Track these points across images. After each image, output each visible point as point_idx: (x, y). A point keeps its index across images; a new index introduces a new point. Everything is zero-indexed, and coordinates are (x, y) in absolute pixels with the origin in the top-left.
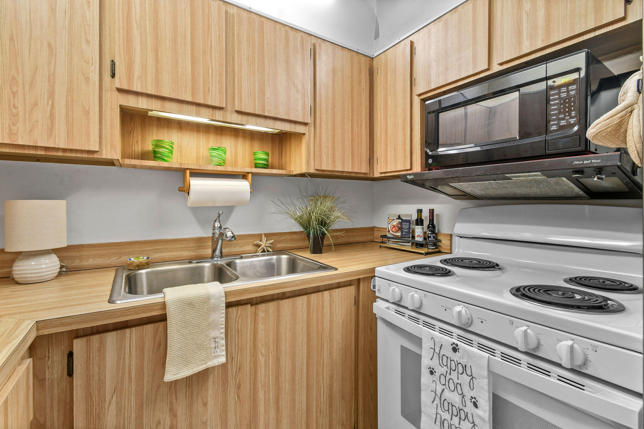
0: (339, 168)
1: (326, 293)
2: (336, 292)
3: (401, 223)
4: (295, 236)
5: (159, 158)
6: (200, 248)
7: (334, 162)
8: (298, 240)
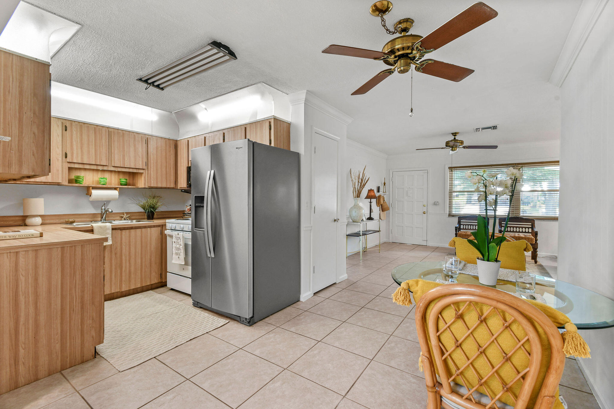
0: (159, 185)
1: (149, 229)
2: (153, 229)
4: (141, 214)
5: (78, 182)
6: (94, 217)
7: (157, 183)
8: (143, 215)
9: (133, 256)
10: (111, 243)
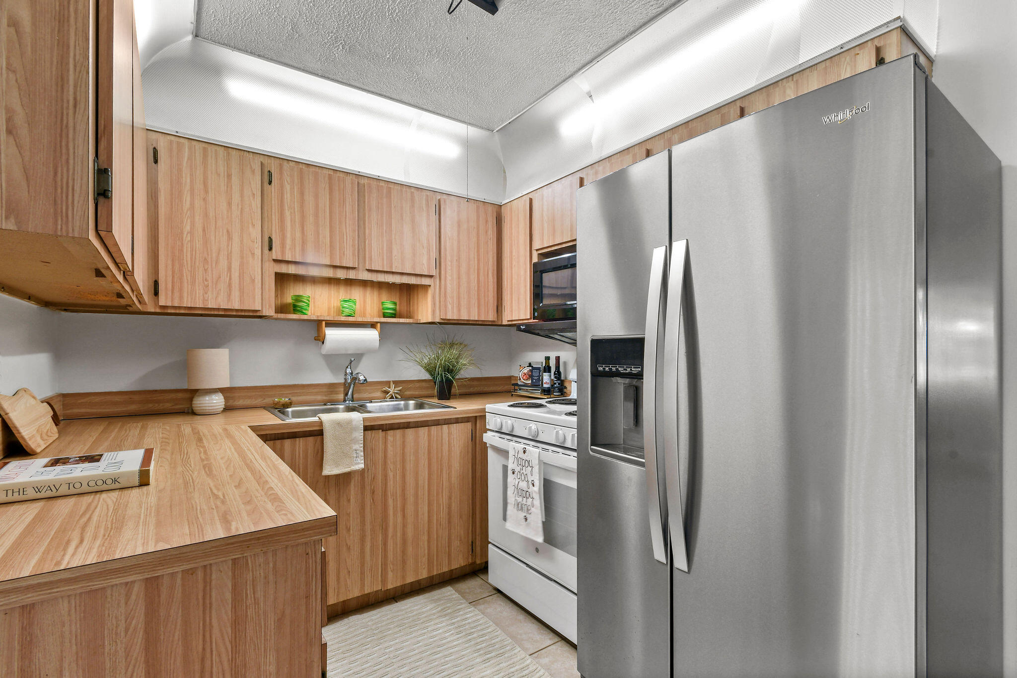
0: (464, 316)
1: (445, 427)
2: (455, 427)
3: (531, 371)
4: (424, 384)
5: (299, 311)
6: (332, 393)
7: (459, 310)
8: (427, 388)
9: (411, 499)
10: (362, 466)
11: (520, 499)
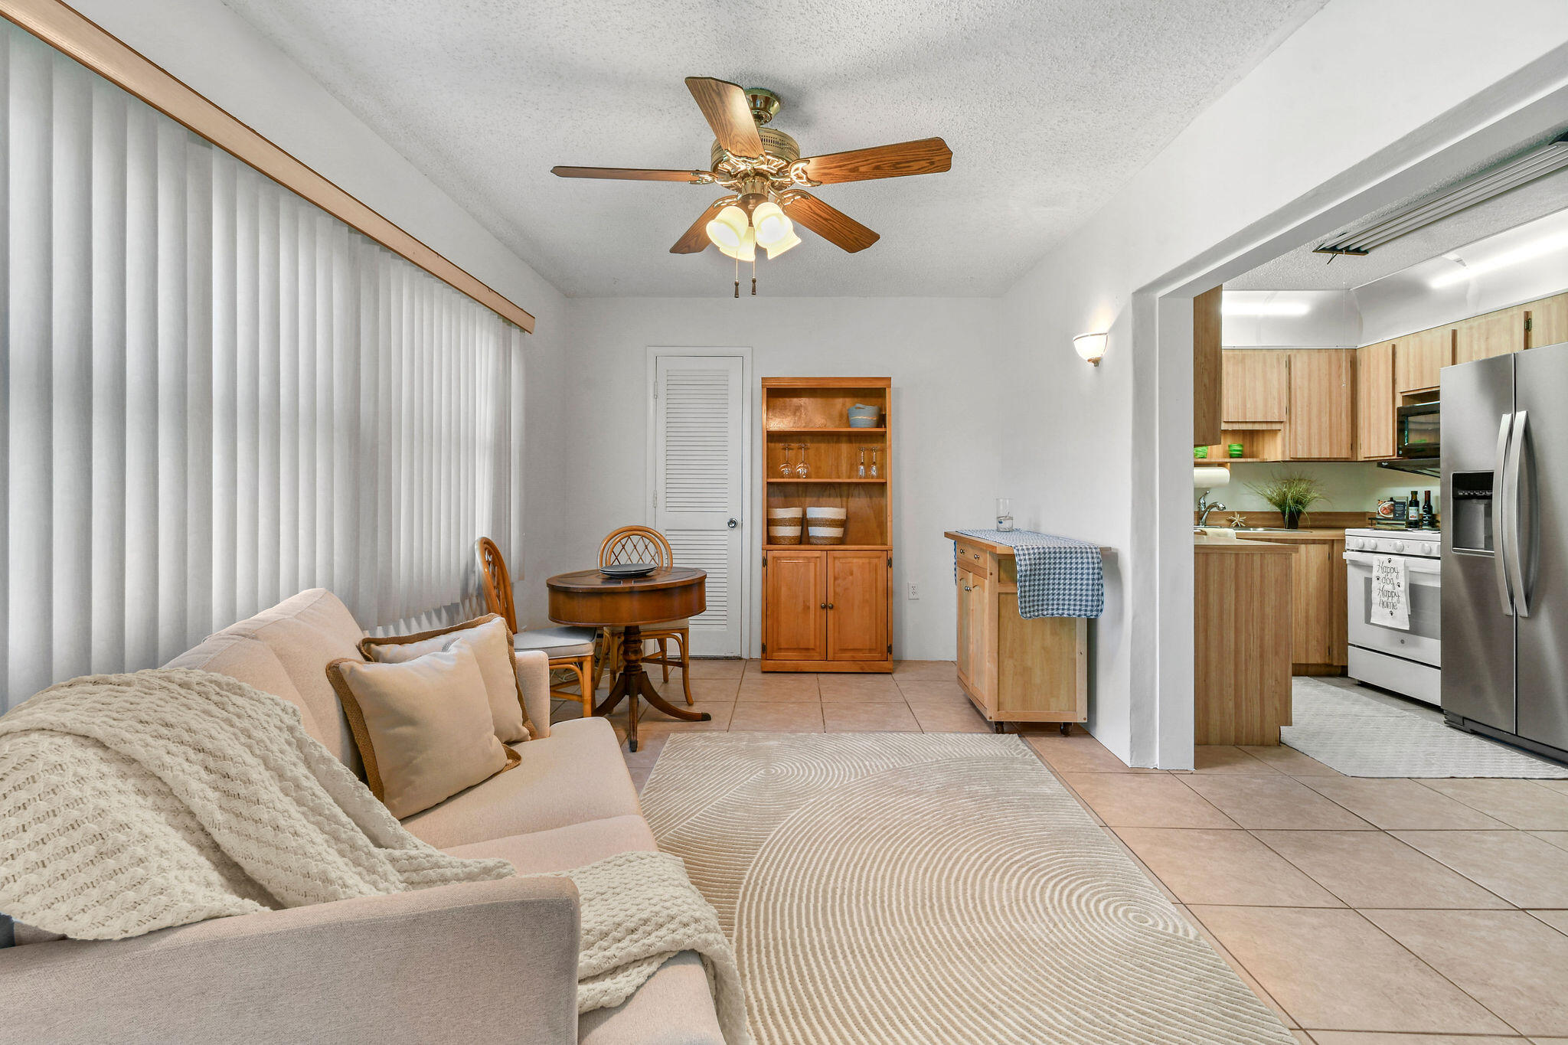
0: (1315, 455)
3: (1393, 505)
4: (1267, 516)
7: (1310, 449)
11: (1385, 599)
